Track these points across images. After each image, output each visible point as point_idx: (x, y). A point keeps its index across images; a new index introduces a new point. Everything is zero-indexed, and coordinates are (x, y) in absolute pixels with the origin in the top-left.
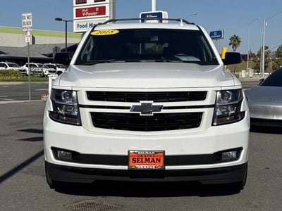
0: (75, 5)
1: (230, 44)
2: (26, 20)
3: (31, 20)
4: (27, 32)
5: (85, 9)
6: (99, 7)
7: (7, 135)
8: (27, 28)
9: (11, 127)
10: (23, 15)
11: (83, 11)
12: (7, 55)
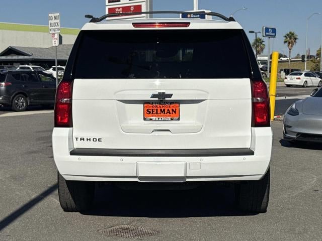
0: (107, 3)
1: (285, 42)
2: (54, 21)
3: (58, 21)
4: (54, 34)
5: (119, 8)
6: (135, 6)
7: (35, 152)
8: (54, 30)
9: (38, 142)
10: (50, 15)
11: (117, 10)
12: (31, 57)
